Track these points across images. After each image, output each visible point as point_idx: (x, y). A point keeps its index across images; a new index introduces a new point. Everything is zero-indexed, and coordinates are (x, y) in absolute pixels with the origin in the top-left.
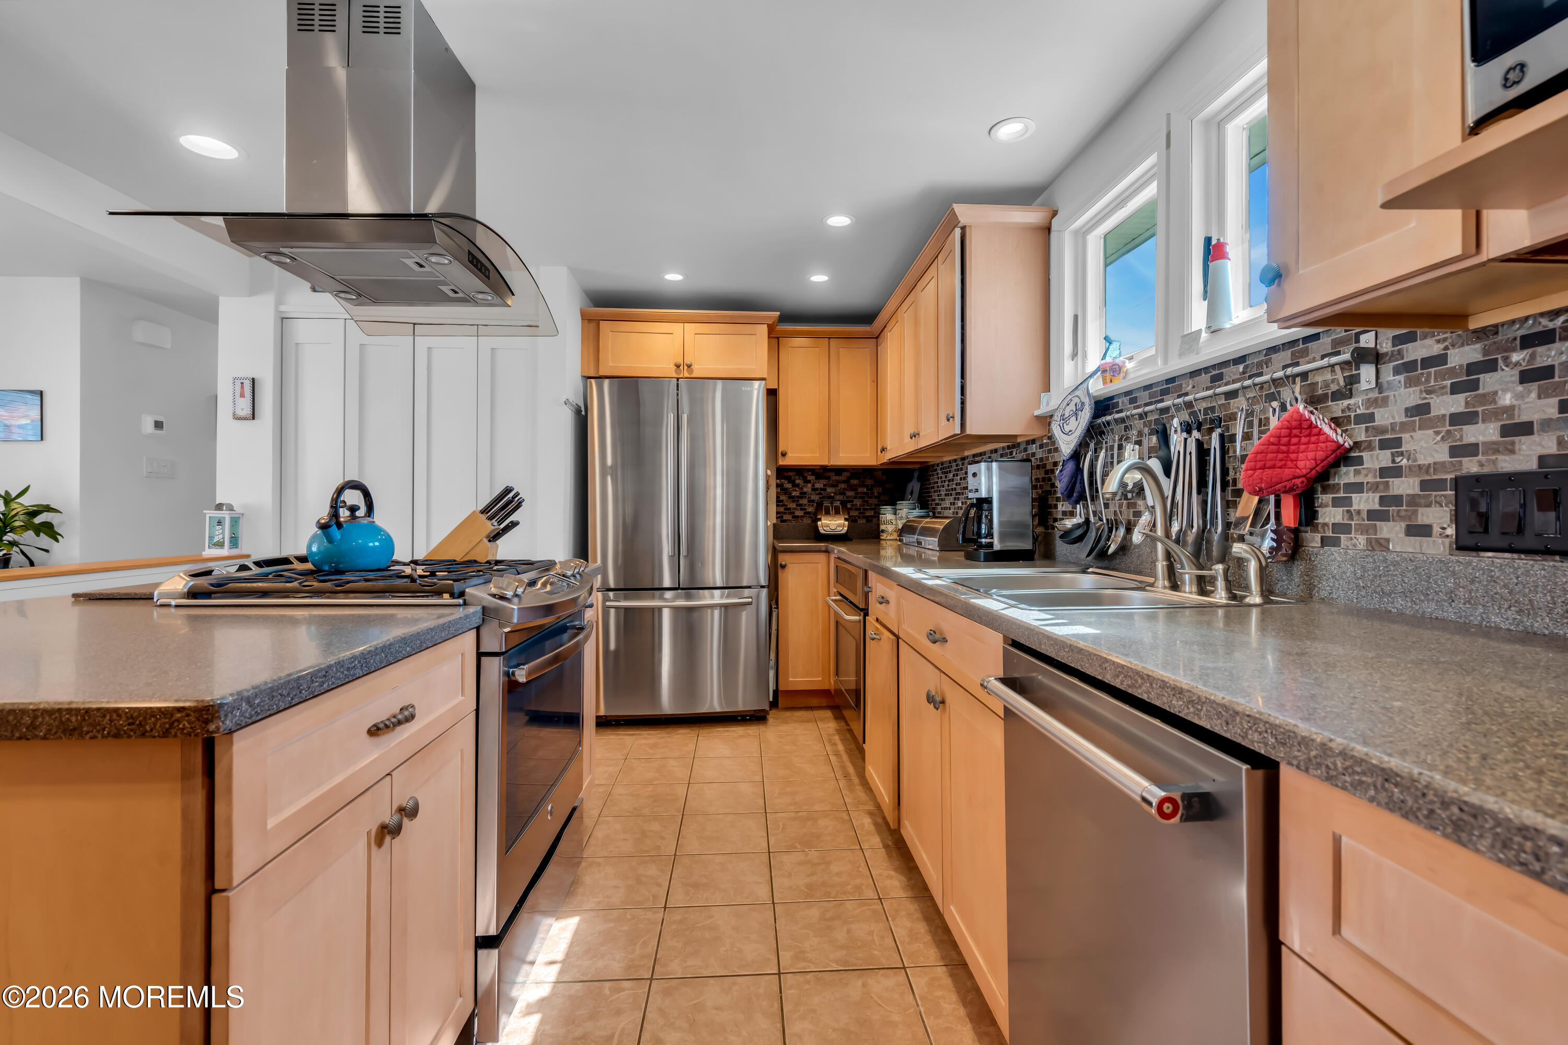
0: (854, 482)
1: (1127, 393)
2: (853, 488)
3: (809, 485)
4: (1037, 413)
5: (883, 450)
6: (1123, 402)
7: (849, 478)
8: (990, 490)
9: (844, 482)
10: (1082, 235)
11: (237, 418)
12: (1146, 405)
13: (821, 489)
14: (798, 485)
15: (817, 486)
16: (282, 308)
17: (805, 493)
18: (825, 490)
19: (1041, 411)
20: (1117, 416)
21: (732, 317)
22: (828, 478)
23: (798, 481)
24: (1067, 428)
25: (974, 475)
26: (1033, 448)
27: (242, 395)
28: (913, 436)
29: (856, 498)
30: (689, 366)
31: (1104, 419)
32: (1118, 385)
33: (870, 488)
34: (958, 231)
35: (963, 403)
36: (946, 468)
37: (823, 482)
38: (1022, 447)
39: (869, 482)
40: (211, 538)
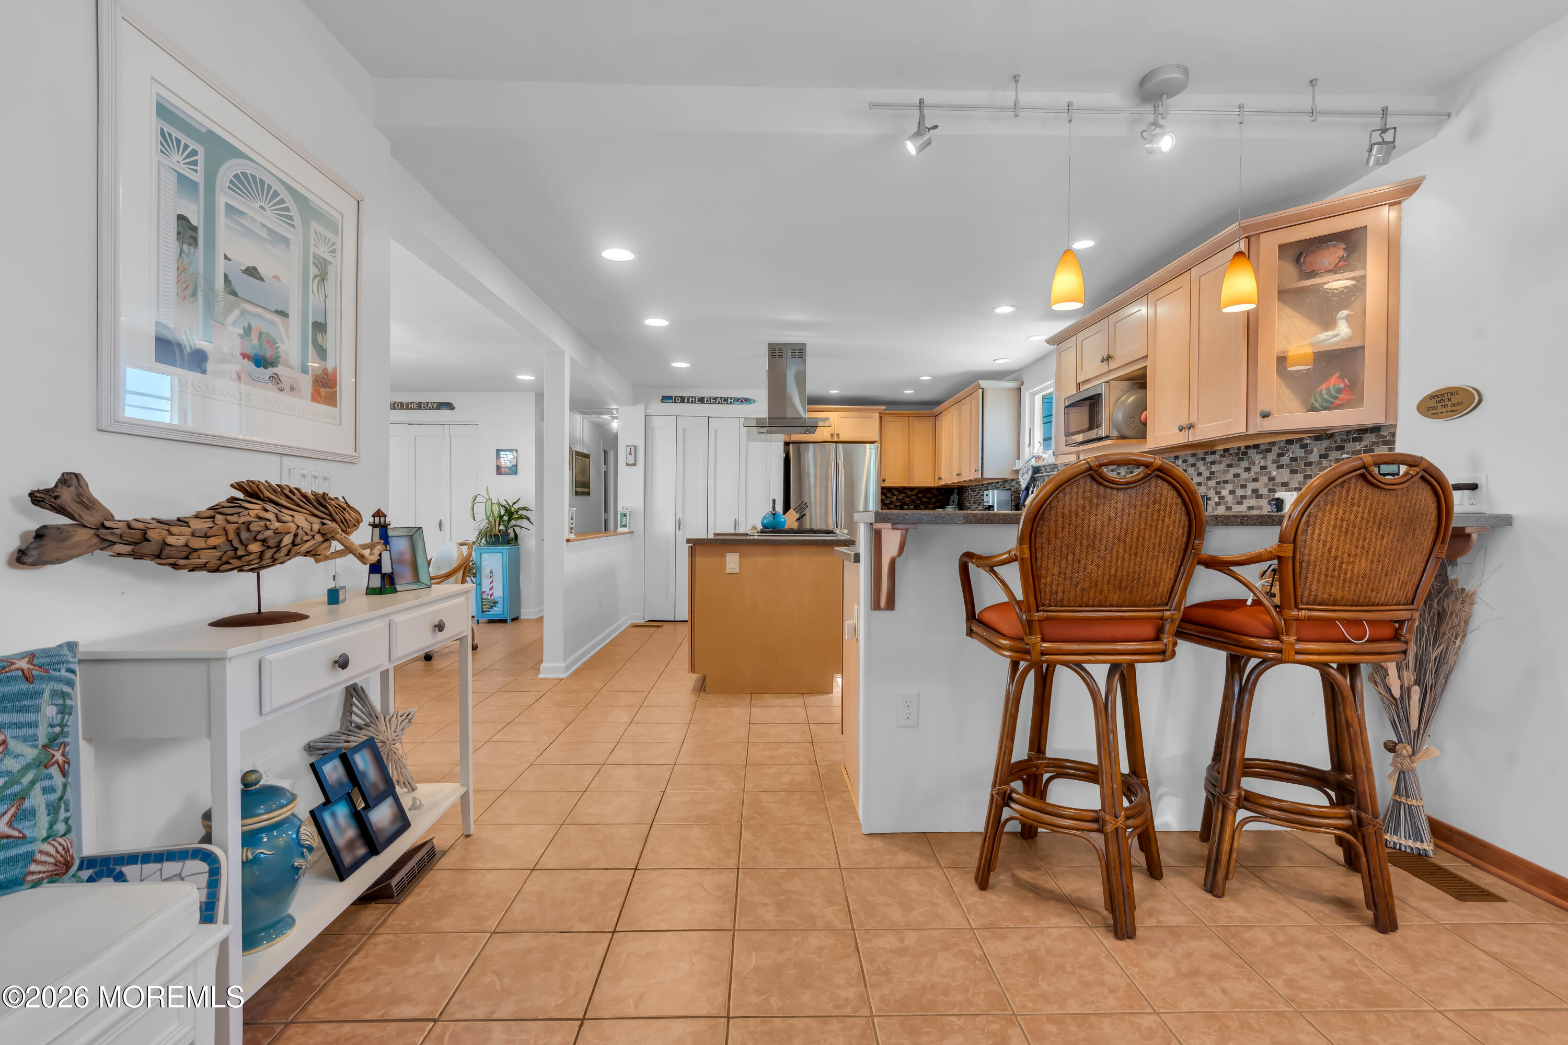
0: (920, 495)
1: (1044, 466)
2: (919, 499)
3: (895, 497)
4: (1014, 469)
5: (940, 479)
6: (1043, 469)
7: (918, 493)
8: (993, 501)
9: (915, 495)
10: (1033, 395)
11: (628, 465)
12: (1049, 472)
13: (902, 499)
14: (888, 497)
15: (899, 497)
16: (647, 411)
17: (892, 502)
18: (904, 500)
19: (1016, 468)
20: (1040, 475)
21: (862, 409)
22: (906, 493)
23: (888, 495)
24: (1024, 477)
25: (987, 495)
26: (1013, 483)
27: (630, 454)
28: (958, 475)
29: (921, 504)
30: (838, 435)
31: (1037, 475)
32: (1040, 464)
33: (929, 499)
34: (981, 390)
35: (982, 463)
36: (973, 489)
37: (903, 495)
38: (1009, 482)
39: (929, 495)
40: (621, 523)
